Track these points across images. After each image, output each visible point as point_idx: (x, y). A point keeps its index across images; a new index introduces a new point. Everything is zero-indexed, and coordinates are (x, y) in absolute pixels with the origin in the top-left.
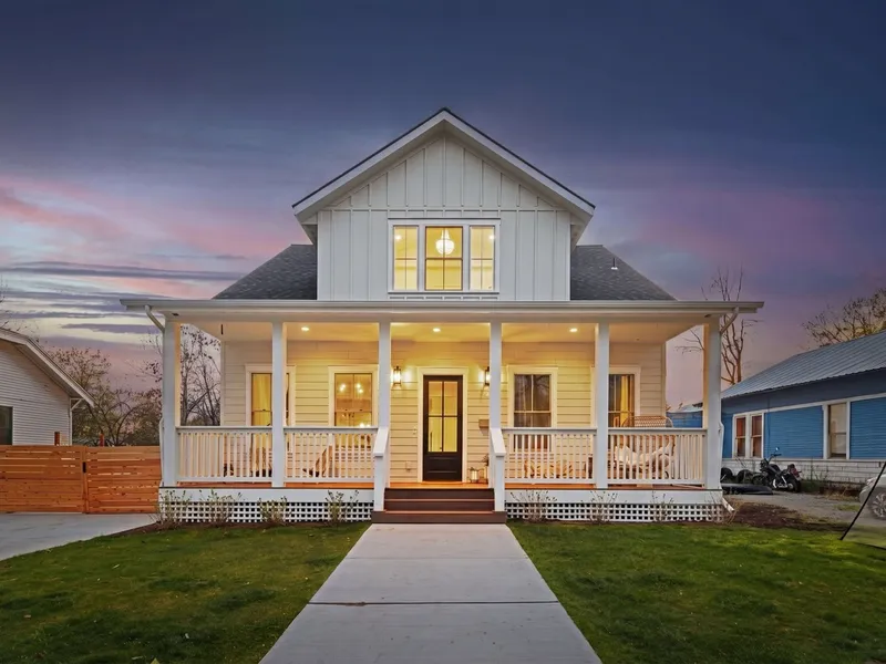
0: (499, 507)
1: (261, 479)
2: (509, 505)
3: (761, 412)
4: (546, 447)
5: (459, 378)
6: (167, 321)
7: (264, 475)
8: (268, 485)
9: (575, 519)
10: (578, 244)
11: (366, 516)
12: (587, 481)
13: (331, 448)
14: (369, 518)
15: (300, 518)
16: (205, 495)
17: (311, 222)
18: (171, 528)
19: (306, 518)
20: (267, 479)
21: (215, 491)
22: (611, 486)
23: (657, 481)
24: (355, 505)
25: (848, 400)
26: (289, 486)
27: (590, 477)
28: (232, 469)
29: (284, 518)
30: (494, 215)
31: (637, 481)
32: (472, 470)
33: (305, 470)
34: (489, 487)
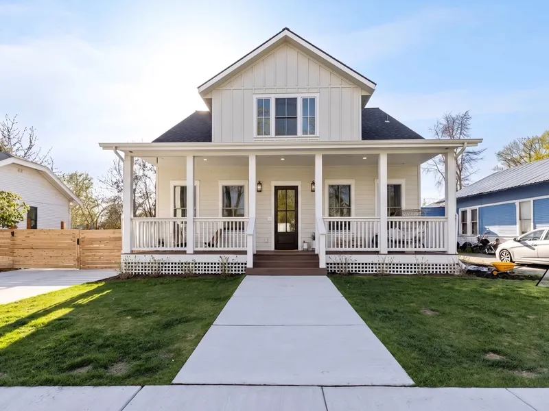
0: (322, 265)
1: (180, 249)
2: (328, 264)
3: (477, 207)
4: (349, 229)
5: (295, 188)
6: (126, 156)
7: (182, 246)
8: (184, 252)
9: (368, 272)
10: (366, 107)
11: (242, 271)
12: (375, 249)
13: (221, 230)
14: (244, 272)
15: (203, 272)
16: (148, 258)
17: (208, 97)
18: (128, 278)
19: (207, 272)
20: (183, 249)
21: (154, 255)
22: (390, 253)
23: (417, 249)
24: (235, 264)
25: (532, 200)
26: (196, 252)
27: (377, 247)
28: (163, 243)
29: (194, 272)
30: (316, 90)
31: (405, 249)
32: (304, 242)
33: (206, 243)
34: (316, 253)
